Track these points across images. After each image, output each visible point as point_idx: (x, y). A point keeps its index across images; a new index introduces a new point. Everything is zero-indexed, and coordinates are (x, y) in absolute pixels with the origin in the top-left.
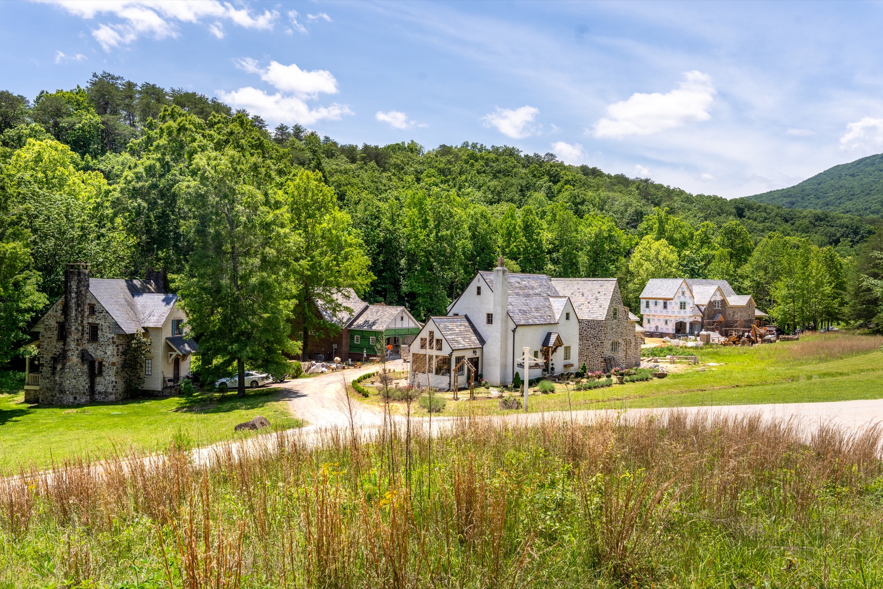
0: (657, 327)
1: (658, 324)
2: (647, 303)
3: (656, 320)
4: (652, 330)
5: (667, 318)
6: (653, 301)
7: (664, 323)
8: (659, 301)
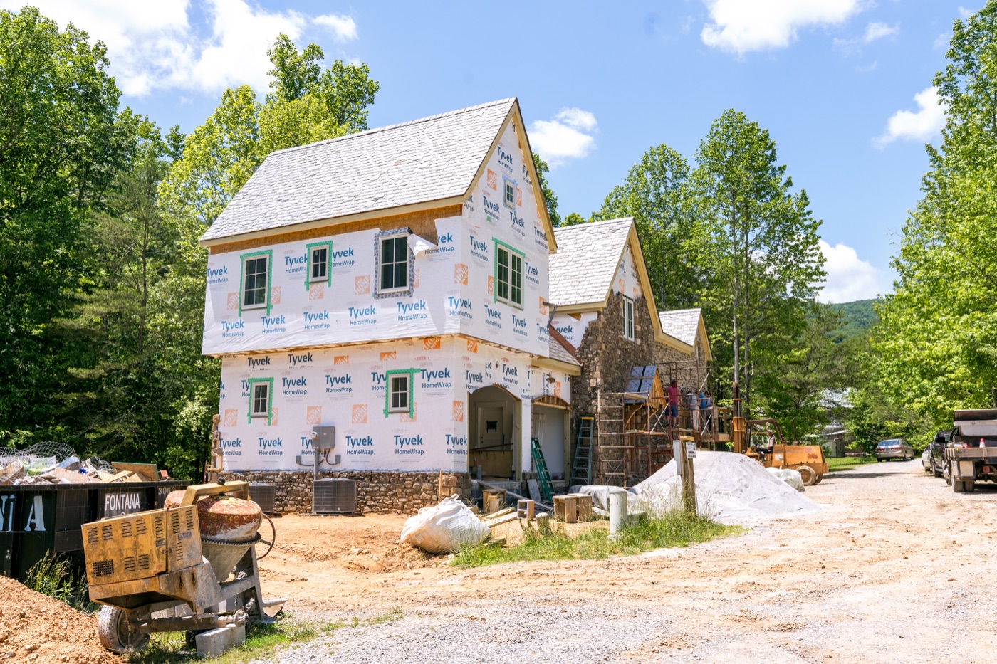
0: (323, 438)
1: (337, 413)
2: (256, 276)
3: (316, 385)
4: (286, 464)
5: (402, 362)
6: (301, 249)
7: (380, 399)
8: (339, 242)
